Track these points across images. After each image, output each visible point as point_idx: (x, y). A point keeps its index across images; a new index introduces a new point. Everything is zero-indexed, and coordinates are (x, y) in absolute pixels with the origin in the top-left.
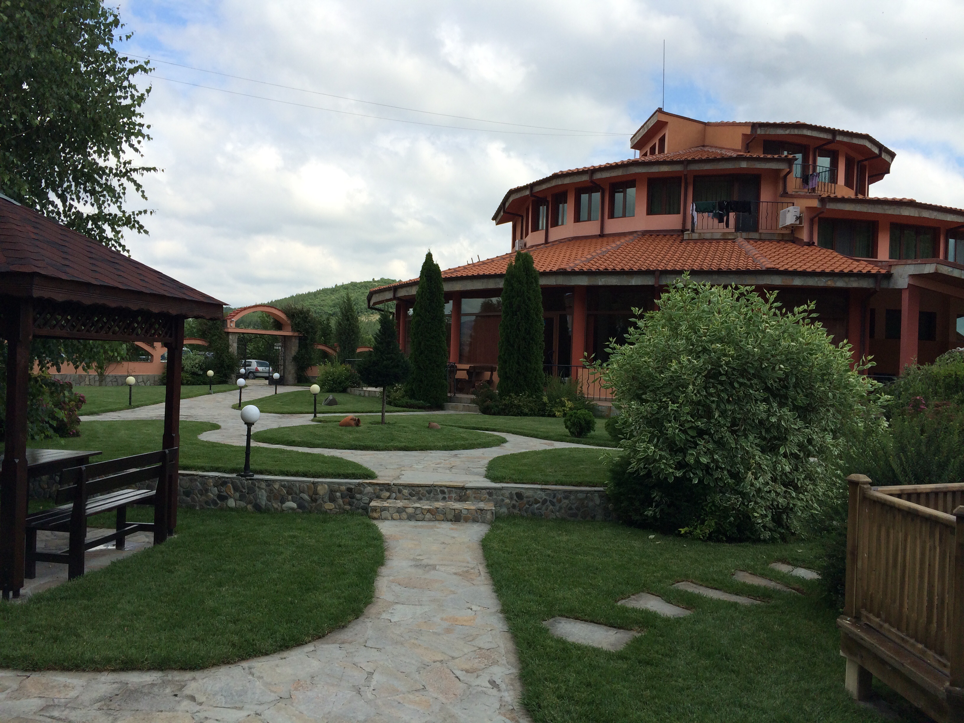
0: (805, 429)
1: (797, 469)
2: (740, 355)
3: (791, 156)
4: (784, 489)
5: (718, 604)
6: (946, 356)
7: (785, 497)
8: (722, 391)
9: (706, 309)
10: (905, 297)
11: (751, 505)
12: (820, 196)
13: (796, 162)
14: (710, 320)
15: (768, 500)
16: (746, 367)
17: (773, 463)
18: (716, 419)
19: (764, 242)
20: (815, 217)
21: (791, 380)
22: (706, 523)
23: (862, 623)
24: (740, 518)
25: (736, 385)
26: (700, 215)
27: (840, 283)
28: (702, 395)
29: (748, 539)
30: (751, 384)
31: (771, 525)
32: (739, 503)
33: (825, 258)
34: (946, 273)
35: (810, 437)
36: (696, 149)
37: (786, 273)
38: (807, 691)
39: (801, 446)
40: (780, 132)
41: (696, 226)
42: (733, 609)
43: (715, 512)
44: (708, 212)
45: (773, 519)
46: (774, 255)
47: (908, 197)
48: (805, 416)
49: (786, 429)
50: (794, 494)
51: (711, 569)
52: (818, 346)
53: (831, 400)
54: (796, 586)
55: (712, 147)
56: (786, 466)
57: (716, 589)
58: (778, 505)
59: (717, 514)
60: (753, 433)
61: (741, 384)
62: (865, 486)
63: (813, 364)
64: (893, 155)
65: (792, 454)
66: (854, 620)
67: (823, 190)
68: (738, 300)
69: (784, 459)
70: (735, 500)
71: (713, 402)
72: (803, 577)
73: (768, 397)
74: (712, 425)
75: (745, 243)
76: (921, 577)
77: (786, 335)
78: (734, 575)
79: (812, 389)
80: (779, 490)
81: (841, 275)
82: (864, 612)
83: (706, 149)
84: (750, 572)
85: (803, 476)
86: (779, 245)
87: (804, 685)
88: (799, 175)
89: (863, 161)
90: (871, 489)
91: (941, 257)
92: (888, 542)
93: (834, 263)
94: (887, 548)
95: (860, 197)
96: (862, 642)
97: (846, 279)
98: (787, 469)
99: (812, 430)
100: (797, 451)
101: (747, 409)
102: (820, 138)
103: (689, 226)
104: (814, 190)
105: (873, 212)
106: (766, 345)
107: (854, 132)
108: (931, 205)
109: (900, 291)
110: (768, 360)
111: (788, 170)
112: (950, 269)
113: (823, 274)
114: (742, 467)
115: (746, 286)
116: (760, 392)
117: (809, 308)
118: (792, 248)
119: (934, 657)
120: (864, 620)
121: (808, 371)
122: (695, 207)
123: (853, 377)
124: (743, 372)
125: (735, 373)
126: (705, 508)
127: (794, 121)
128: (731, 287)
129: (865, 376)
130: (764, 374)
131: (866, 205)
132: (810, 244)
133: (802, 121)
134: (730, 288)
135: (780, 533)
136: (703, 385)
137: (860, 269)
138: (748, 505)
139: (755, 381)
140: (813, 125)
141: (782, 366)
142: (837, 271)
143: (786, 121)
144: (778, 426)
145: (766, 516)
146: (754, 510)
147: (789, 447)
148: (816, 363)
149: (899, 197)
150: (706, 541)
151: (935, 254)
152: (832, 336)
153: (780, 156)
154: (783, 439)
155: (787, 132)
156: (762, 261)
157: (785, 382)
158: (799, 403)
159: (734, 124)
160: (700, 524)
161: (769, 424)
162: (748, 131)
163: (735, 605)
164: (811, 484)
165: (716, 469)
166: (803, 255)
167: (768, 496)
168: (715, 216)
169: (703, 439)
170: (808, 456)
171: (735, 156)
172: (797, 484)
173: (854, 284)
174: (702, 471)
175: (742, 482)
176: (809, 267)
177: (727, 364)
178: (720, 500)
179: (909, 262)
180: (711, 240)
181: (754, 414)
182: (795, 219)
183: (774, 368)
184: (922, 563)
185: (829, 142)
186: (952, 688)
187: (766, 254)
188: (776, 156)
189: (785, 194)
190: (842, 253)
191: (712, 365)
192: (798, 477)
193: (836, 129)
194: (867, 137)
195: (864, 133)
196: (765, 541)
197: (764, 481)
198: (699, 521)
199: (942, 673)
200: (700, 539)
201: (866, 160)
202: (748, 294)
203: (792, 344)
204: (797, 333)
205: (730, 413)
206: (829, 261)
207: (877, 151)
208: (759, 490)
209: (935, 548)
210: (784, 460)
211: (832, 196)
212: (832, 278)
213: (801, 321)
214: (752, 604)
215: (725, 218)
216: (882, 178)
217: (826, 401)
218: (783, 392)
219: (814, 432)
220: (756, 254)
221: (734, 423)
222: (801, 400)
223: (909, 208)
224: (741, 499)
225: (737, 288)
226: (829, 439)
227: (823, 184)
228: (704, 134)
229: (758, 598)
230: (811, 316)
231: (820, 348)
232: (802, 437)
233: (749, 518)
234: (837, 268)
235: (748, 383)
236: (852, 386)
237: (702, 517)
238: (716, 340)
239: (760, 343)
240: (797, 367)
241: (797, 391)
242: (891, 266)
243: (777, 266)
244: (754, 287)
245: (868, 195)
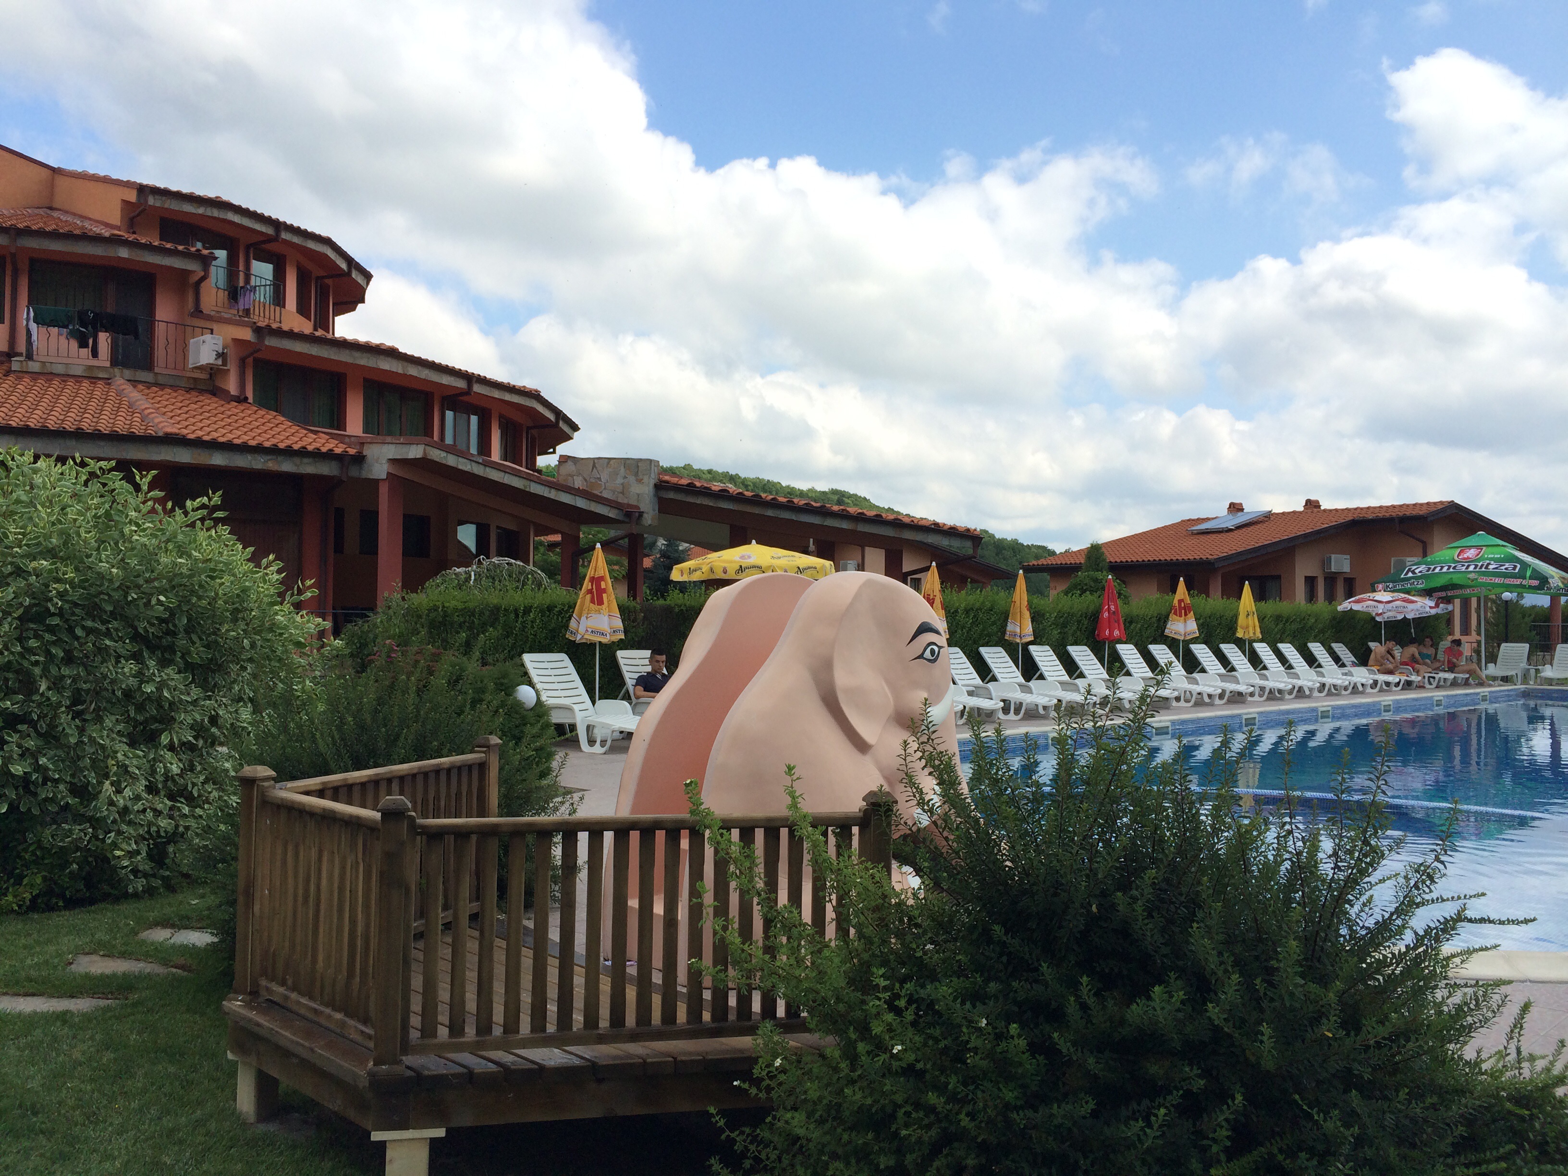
0: (205, 700)
1: (192, 769)
2: (87, 580)
3: (205, 252)
4: (169, 803)
5: (31, 1021)
6: (439, 580)
7: (171, 817)
8: (54, 643)
9: (24, 498)
10: (384, 490)
11: (109, 838)
12: (255, 323)
13: (214, 263)
14: (31, 518)
15: (142, 825)
16: (97, 600)
17: (149, 761)
18: (42, 695)
19: (162, 390)
20: (248, 356)
21: (179, 620)
22: (25, 881)
23: (261, 999)
24: (89, 863)
25: (79, 632)
26: (43, 329)
27: (287, 466)
28: (12, 653)
29: (105, 897)
30: (108, 629)
31: (146, 867)
32: (87, 838)
33: (263, 424)
34: (438, 460)
35: (213, 713)
36: (37, 211)
37: (198, 443)
38: (171, 1132)
39: (199, 730)
40: (188, 208)
41: (35, 348)
42: (58, 1023)
43: (43, 858)
44: (59, 327)
45: (150, 856)
46: (179, 412)
47: (389, 342)
48: (206, 680)
49: (171, 704)
50: (186, 810)
51: (29, 962)
52: (226, 564)
53: (248, 651)
54: (182, 961)
55: (66, 212)
56: (171, 764)
57: (33, 995)
58: (158, 832)
59: (46, 861)
60: (111, 714)
61: (89, 631)
62: (266, 784)
63: (217, 594)
64: (368, 276)
65: (183, 744)
66: (248, 998)
67: (262, 314)
68: (86, 484)
69: (169, 753)
70: (80, 832)
71: (37, 663)
72: (193, 945)
73: (140, 651)
74: (35, 705)
75: (128, 388)
76: (341, 911)
77: (170, 546)
78: (71, 964)
79: (217, 635)
80: (160, 807)
81: (289, 453)
82: (263, 982)
83: (56, 214)
84: (101, 953)
85: (202, 778)
86: (189, 396)
87: (168, 1122)
88: (222, 283)
89: (323, 277)
90: (275, 788)
91: (436, 437)
92: (296, 867)
93: (278, 434)
94: (296, 876)
95: (320, 333)
96: (256, 1029)
97: (297, 460)
98: (175, 769)
99: (217, 701)
100: (190, 738)
101: (102, 674)
102: (255, 229)
103: (22, 347)
104: (247, 312)
105: (336, 358)
106: (133, 562)
107: (309, 230)
108: (419, 358)
109: (376, 482)
110: (139, 587)
111: (203, 274)
112: (443, 454)
113: (259, 449)
114: (93, 774)
115: (100, 459)
116: (124, 643)
117: (212, 503)
118: (212, 404)
119: (356, 1027)
120: (265, 995)
121: (209, 604)
122: (32, 314)
123: (282, 615)
124: (93, 610)
125: (77, 611)
126: (23, 854)
127: (212, 194)
128: (74, 459)
129: (304, 612)
130: (131, 612)
131: (326, 347)
132: (241, 399)
133: (225, 197)
134: (72, 463)
135: (163, 878)
136: (16, 634)
137: (318, 445)
138: (103, 840)
139: (115, 624)
140: (243, 207)
141: (162, 598)
142: (282, 446)
143: (200, 192)
144: (158, 700)
145: (138, 852)
146: (115, 845)
147: (177, 733)
148: (221, 592)
149: (375, 340)
150: (26, 912)
151: (428, 431)
152: (252, 549)
153: (189, 249)
154: (167, 721)
155: (201, 211)
156: (156, 421)
157: (170, 625)
158: (195, 658)
159: (106, 180)
160: (14, 885)
161: (141, 696)
162: (132, 197)
163: (63, 1017)
164: (216, 790)
165: (44, 783)
166: (229, 417)
167: (141, 819)
168: (73, 334)
169: (16, 731)
170: (213, 744)
171: (107, 234)
172: (191, 792)
173: (309, 468)
174: (16, 788)
175: (93, 799)
176: (238, 437)
177: (61, 595)
178: (52, 837)
179: (389, 439)
180: (65, 377)
181: (113, 682)
182: (215, 356)
183: (148, 604)
184: (341, 889)
185: (269, 239)
186: (376, 1069)
187: (164, 410)
188: (180, 248)
189: (198, 312)
190: (292, 418)
191: (34, 598)
192: (194, 780)
193: (281, 220)
194: (328, 242)
195: (324, 233)
196: (136, 896)
197: (133, 794)
198: (12, 881)
199: (365, 1047)
200: (13, 911)
201: (331, 277)
202: (103, 474)
203: (180, 560)
204: (190, 543)
205: (69, 682)
206: (271, 429)
207: (344, 266)
208: (125, 811)
209: (357, 863)
210: (168, 755)
211: (274, 326)
212: (274, 457)
213: (199, 523)
214: (97, 1009)
215: (91, 341)
216: (354, 309)
217: (240, 653)
218: (167, 641)
219: (220, 706)
220: (146, 408)
221: (77, 699)
222: (198, 653)
223: (389, 359)
224: (90, 830)
225: (83, 464)
226: (246, 714)
227: (261, 305)
228: (51, 187)
229: (110, 996)
230: (214, 515)
231: (229, 566)
232: (200, 714)
233: (108, 861)
234: (282, 441)
235: (103, 628)
236: (281, 628)
237: (18, 871)
238: (41, 553)
239: (123, 560)
240: (190, 600)
241: (191, 639)
242: (362, 444)
243: (185, 432)
244: (113, 463)
245: (333, 334)
